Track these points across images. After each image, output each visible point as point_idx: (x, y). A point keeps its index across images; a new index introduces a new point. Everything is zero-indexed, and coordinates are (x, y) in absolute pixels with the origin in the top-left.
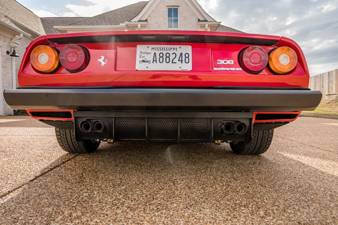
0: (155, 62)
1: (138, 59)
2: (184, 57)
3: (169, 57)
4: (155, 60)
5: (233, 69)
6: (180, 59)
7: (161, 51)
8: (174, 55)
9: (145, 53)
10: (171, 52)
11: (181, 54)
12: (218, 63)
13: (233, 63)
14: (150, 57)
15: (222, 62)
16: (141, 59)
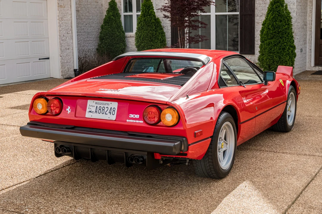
0: (96, 113)
1: (88, 110)
2: (112, 111)
3: (104, 110)
4: (96, 111)
5: (137, 121)
6: (110, 112)
7: (100, 106)
8: (107, 108)
9: (91, 106)
10: (106, 106)
11: (111, 108)
12: (130, 117)
13: (138, 117)
14: (93, 109)
15: (132, 116)
16: (89, 110)
